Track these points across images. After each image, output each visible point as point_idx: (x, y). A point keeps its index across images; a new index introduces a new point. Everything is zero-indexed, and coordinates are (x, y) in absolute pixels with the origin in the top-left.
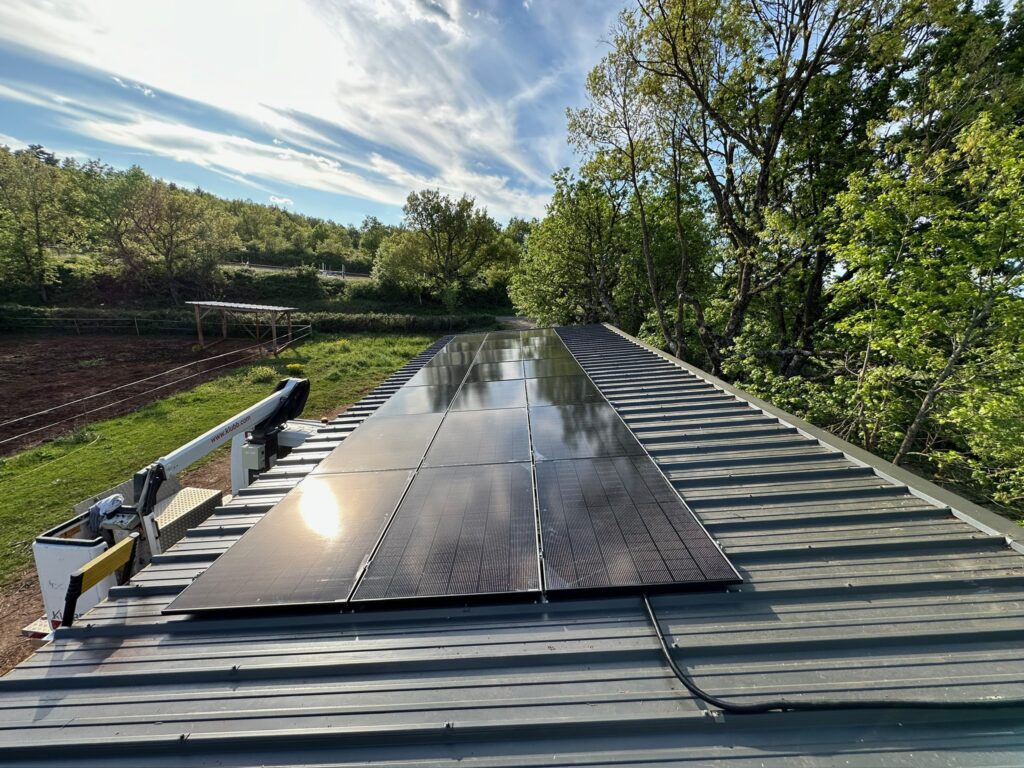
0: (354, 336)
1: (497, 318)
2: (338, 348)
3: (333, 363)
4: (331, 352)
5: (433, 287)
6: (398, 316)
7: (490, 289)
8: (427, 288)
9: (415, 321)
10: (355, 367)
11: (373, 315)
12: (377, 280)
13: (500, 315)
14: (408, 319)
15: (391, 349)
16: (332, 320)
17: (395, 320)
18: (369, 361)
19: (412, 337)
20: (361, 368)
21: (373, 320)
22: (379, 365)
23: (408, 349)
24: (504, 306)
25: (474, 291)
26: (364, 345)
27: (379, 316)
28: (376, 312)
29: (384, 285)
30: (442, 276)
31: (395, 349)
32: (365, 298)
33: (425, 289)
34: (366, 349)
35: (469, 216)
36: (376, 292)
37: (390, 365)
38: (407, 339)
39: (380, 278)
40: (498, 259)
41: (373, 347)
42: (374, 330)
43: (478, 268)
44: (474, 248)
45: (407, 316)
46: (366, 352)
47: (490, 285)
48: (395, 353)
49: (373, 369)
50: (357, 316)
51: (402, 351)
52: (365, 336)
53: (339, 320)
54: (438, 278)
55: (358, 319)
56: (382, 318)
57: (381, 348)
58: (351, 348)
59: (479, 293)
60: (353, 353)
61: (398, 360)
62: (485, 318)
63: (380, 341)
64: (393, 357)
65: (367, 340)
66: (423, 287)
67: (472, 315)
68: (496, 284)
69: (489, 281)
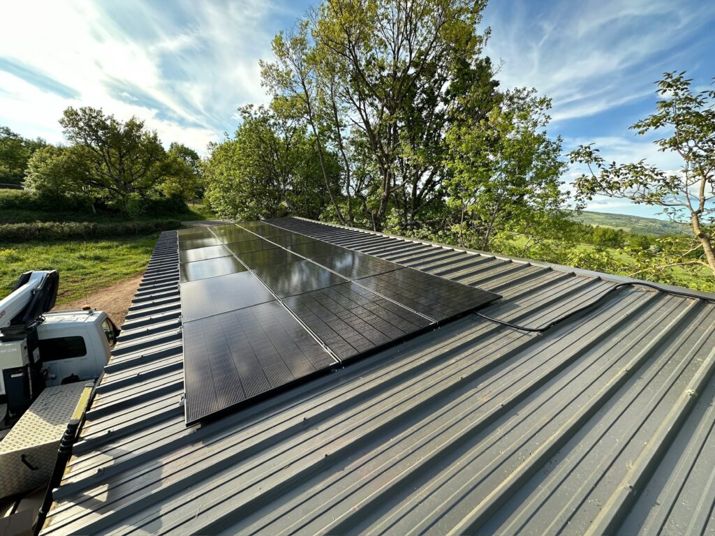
0: (20, 246)
1: (182, 223)
5: (107, 198)
6: (73, 224)
7: (168, 200)
8: (100, 199)
9: (95, 228)
11: (40, 225)
12: (34, 190)
13: (182, 220)
14: (86, 227)
15: (77, 254)
17: (70, 228)
19: (96, 242)
21: (41, 229)
22: (69, 269)
23: (98, 252)
24: (183, 213)
25: (152, 201)
27: (47, 224)
28: (44, 221)
29: (43, 195)
31: (83, 253)
32: (19, 208)
33: (97, 199)
34: (43, 256)
36: (34, 202)
38: (92, 245)
39: (37, 188)
40: (172, 175)
41: (52, 254)
42: (46, 238)
43: (154, 182)
44: (148, 164)
45: (85, 223)
46: (46, 259)
47: (168, 196)
48: (83, 258)
50: (20, 225)
52: (37, 245)
55: (19, 229)
56: (52, 226)
57: (63, 255)
58: (22, 257)
59: (156, 202)
60: (28, 261)
61: (91, 263)
62: (171, 223)
63: (58, 248)
64: (83, 261)
65: (39, 249)
66: (95, 198)
67: (159, 221)
68: (173, 195)
69: (165, 192)
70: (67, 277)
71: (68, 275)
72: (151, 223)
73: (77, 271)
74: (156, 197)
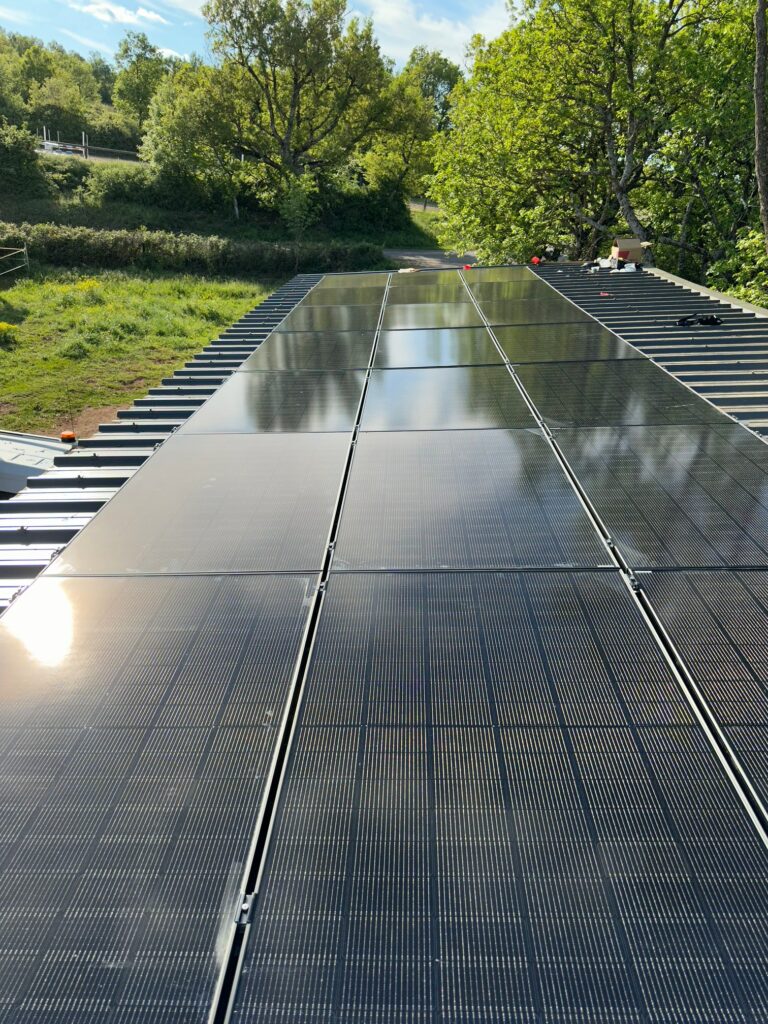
0: (106, 273)
2: (80, 296)
3: (72, 326)
4: (68, 303)
5: (261, 184)
6: (194, 239)
7: (372, 193)
8: (251, 184)
9: (225, 252)
10: (116, 334)
11: (145, 234)
12: (153, 164)
13: (389, 246)
14: (214, 246)
15: (183, 303)
16: (66, 242)
17: (189, 246)
18: (142, 324)
19: (222, 281)
20: (127, 337)
21: (146, 245)
22: (161, 334)
23: (216, 304)
24: (397, 228)
25: (340, 195)
26: (132, 292)
27: (157, 235)
28: (152, 228)
29: (165, 175)
30: (278, 160)
31: (192, 303)
32: (129, 199)
33: (246, 186)
34: (135, 300)
35: (336, 33)
36: (150, 188)
37: (183, 334)
38: (214, 286)
39: (159, 159)
40: (388, 130)
41: (148, 296)
42: (151, 264)
43: (351, 148)
44: (344, 102)
45: (214, 238)
46: (136, 307)
47: (373, 185)
48: (191, 311)
49: (151, 340)
50: (117, 234)
51: (205, 309)
52: (133, 274)
53: (81, 241)
54: (272, 164)
55: (117, 240)
56: (163, 241)
57: (163, 301)
58: (106, 297)
59: (350, 199)
60: (110, 306)
61: (200, 324)
62: (363, 251)
63: (162, 285)
64: (189, 318)
65: (136, 283)
66: (242, 183)
67: (337, 244)
68: (385, 183)
69: (369, 177)
70: (153, 348)
71: (155, 345)
72: (323, 248)
73: (172, 338)
74: (351, 186)
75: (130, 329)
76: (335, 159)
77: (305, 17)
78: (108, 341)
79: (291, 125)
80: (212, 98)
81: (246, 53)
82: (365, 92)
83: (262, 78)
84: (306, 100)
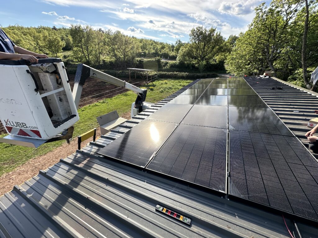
0: (168, 79)
1: (218, 74)
2: (164, 83)
3: (162, 87)
4: (162, 84)
5: (196, 63)
7: (217, 64)
8: (194, 63)
9: (188, 75)
11: (175, 73)
13: (219, 73)
15: (179, 84)
16: (163, 74)
17: (182, 74)
18: (172, 87)
19: (187, 80)
21: (175, 74)
22: (175, 89)
24: (222, 70)
25: (211, 64)
26: (172, 82)
27: (177, 73)
28: (176, 72)
29: (180, 63)
31: (181, 84)
32: (174, 67)
33: (193, 64)
34: (172, 83)
35: (213, 35)
36: (177, 65)
38: (185, 81)
39: (179, 60)
40: (222, 52)
41: (174, 83)
42: (175, 77)
43: (214, 56)
44: (213, 48)
45: (186, 73)
47: (217, 62)
48: (181, 85)
49: (173, 90)
50: (171, 73)
51: (183, 85)
52: (172, 79)
53: (165, 74)
54: (199, 60)
55: (171, 74)
56: (178, 74)
57: (176, 83)
58: (168, 83)
59: (213, 65)
60: (168, 85)
62: (213, 74)
63: (177, 81)
64: (180, 86)
65: (173, 81)
67: (208, 73)
68: (220, 62)
69: (217, 61)
72: (206, 74)
73: (176, 90)
74: (213, 63)
75: (170, 88)
76: (210, 58)
77: (207, 33)
78: (167, 90)
79: (203, 53)
80: (189, 49)
81: (196, 41)
82: (218, 45)
83: (198, 45)
84: (206, 48)
